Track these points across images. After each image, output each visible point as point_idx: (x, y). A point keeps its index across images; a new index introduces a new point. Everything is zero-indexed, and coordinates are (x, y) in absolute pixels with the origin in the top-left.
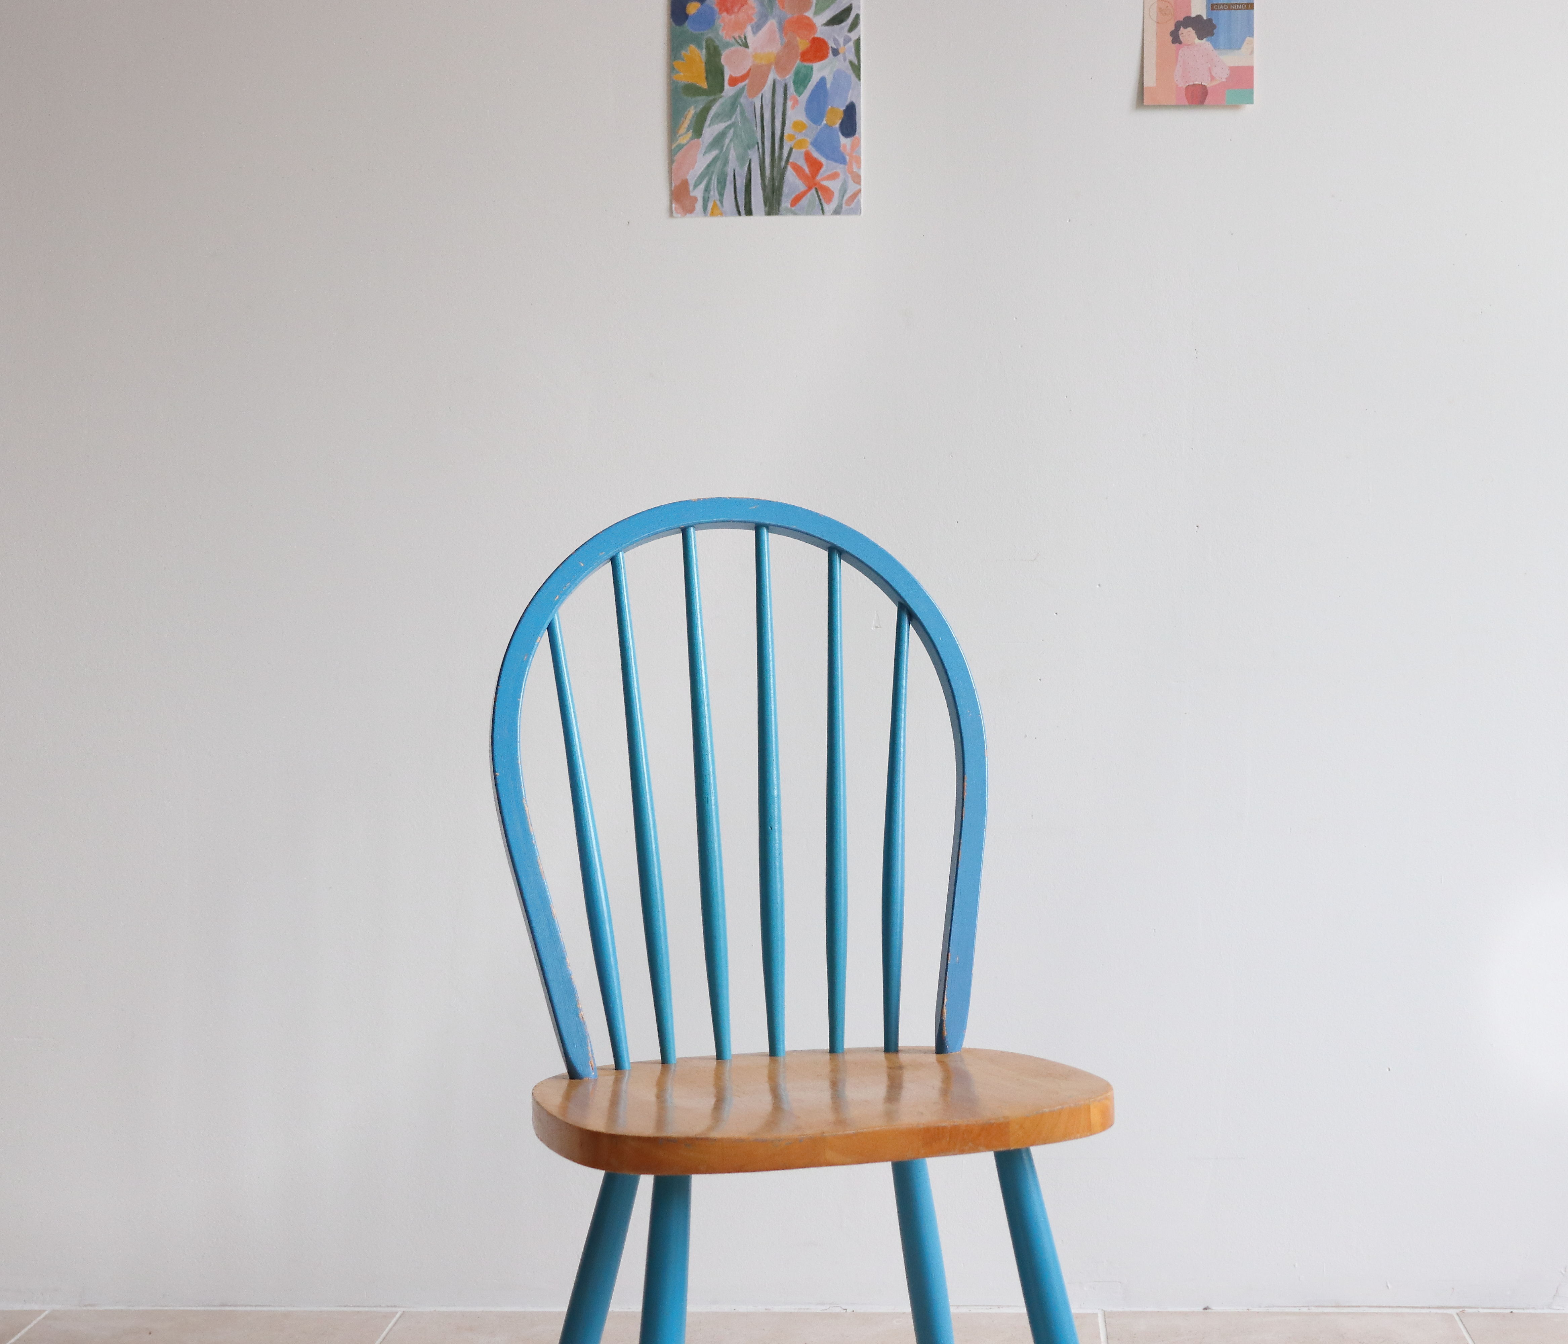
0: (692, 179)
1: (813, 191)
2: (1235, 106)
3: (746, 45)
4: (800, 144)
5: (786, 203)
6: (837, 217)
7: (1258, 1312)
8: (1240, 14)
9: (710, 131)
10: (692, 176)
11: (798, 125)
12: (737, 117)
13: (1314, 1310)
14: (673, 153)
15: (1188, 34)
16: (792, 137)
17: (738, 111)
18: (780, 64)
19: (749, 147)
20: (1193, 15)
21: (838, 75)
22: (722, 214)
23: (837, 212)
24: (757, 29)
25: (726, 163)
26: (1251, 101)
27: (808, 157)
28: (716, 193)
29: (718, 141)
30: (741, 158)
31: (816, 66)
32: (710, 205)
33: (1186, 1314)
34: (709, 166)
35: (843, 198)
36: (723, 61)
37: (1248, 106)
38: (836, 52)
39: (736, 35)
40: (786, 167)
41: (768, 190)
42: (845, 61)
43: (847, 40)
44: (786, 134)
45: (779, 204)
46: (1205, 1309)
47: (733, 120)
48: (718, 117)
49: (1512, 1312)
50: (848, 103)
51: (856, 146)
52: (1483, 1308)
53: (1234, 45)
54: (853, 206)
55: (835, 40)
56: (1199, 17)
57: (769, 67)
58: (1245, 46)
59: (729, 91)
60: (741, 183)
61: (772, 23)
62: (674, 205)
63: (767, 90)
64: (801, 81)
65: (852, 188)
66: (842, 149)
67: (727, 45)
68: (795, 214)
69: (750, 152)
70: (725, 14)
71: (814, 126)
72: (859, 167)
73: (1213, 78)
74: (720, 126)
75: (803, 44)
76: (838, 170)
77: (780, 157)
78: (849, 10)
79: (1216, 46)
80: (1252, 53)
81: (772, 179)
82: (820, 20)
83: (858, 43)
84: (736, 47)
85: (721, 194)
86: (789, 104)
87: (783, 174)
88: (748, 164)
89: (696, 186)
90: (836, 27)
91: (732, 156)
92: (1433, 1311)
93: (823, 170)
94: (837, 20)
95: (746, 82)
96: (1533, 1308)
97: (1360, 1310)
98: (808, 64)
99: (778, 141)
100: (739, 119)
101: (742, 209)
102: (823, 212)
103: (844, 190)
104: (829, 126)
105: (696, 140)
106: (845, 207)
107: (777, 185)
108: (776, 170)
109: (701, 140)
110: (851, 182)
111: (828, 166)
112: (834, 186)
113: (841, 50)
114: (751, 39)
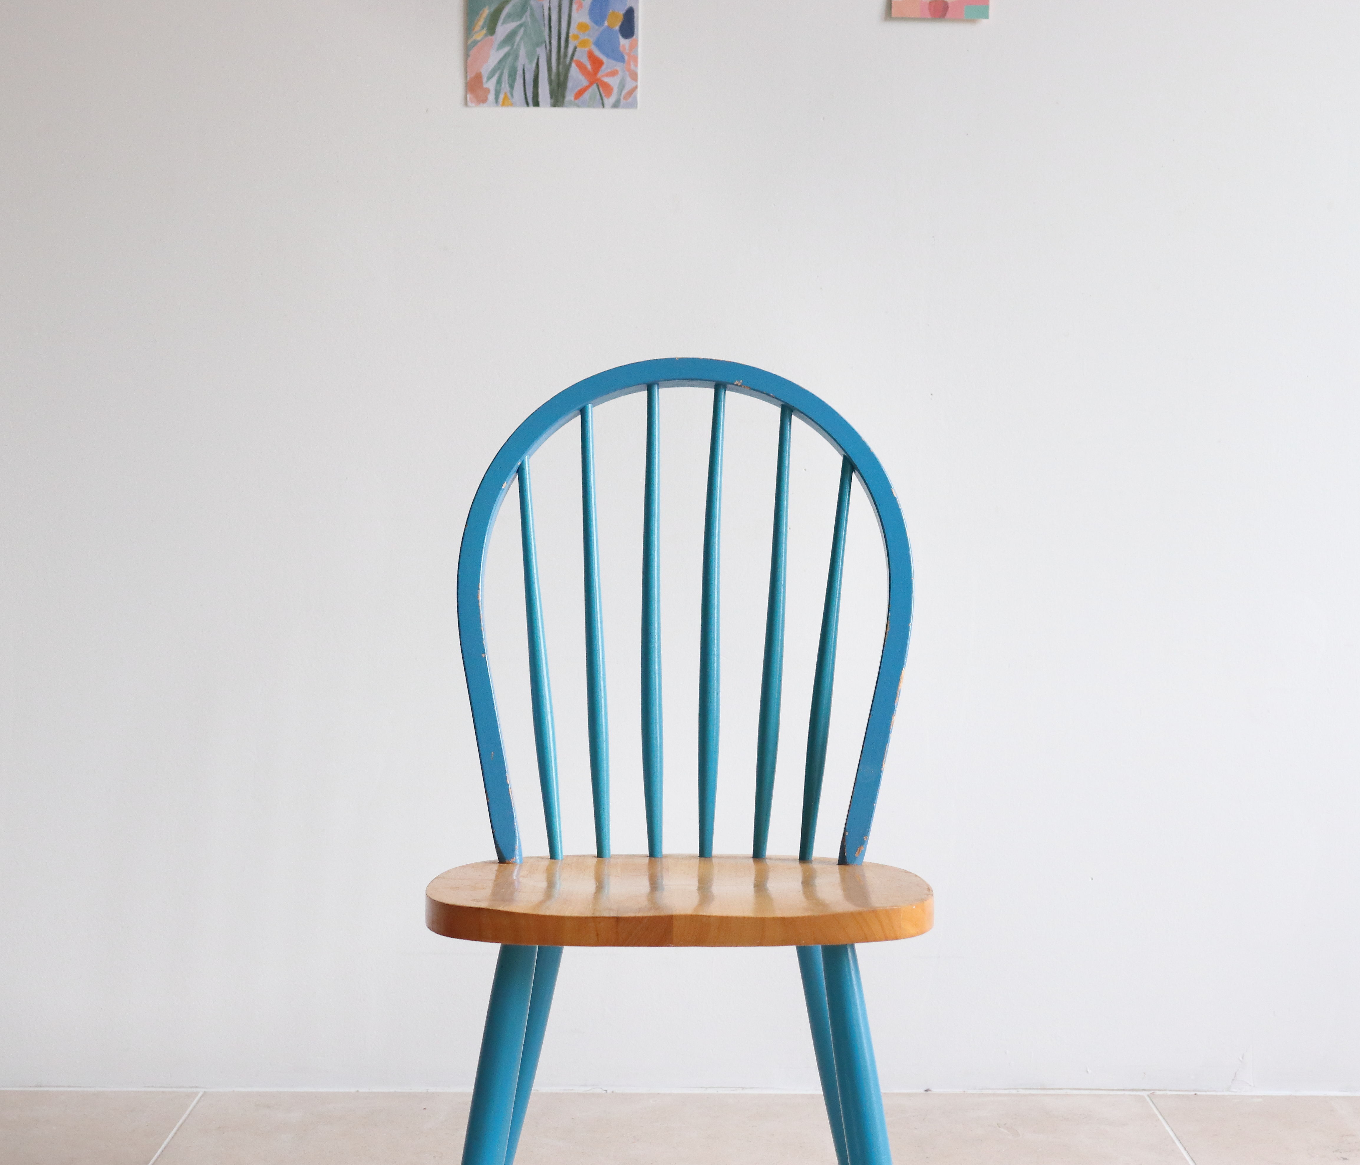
0: (485, 73)
1: (595, 86)
2: (972, 20)
4: (584, 43)
5: (570, 96)
6: (615, 111)
7: (973, 1094)
9: (502, 30)
10: (486, 68)
11: (582, 26)
12: (527, 18)
13: (1022, 1092)
14: (468, 48)
16: (576, 37)
17: (528, 12)
19: (538, 45)
22: (512, 105)
23: (616, 105)
25: (516, 58)
26: (986, 16)
27: (591, 56)
28: (507, 86)
29: (510, 38)
30: (530, 55)
32: (502, 96)
33: (909, 1095)
34: (501, 61)
35: (621, 94)
37: (984, 21)
40: (570, 64)
41: (554, 84)
44: (571, 34)
45: (564, 97)
46: (926, 1091)
47: (524, 19)
48: (510, 17)
49: (1195, 1094)
50: (627, 7)
51: (634, 46)
52: (1170, 1091)
54: (630, 100)
60: (530, 77)
62: (468, 96)
65: (629, 85)
66: (621, 49)
68: (578, 106)
69: (538, 49)
71: (596, 27)
72: (636, 66)
74: (512, 25)
76: (618, 68)
77: (566, 55)
81: (558, 74)
85: (512, 86)
86: (575, 6)
87: (567, 69)
88: (536, 60)
89: (489, 78)
91: (522, 52)
92: (1127, 1093)
93: (604, 67)
96: (1215, 1091)
97: (1063, 1092)
99: (563, 41)
100: (529, 19)
101: (530, 100)
102: (603, 106)
103: (622, 86)
104: (609, 28)
105: (490, 37)
106: (622, 101)
107: (562, 78)
108: (561, 66)
109: (494, 37)
110: (628, 79)
111: (608, 64)
112: (613, 82)
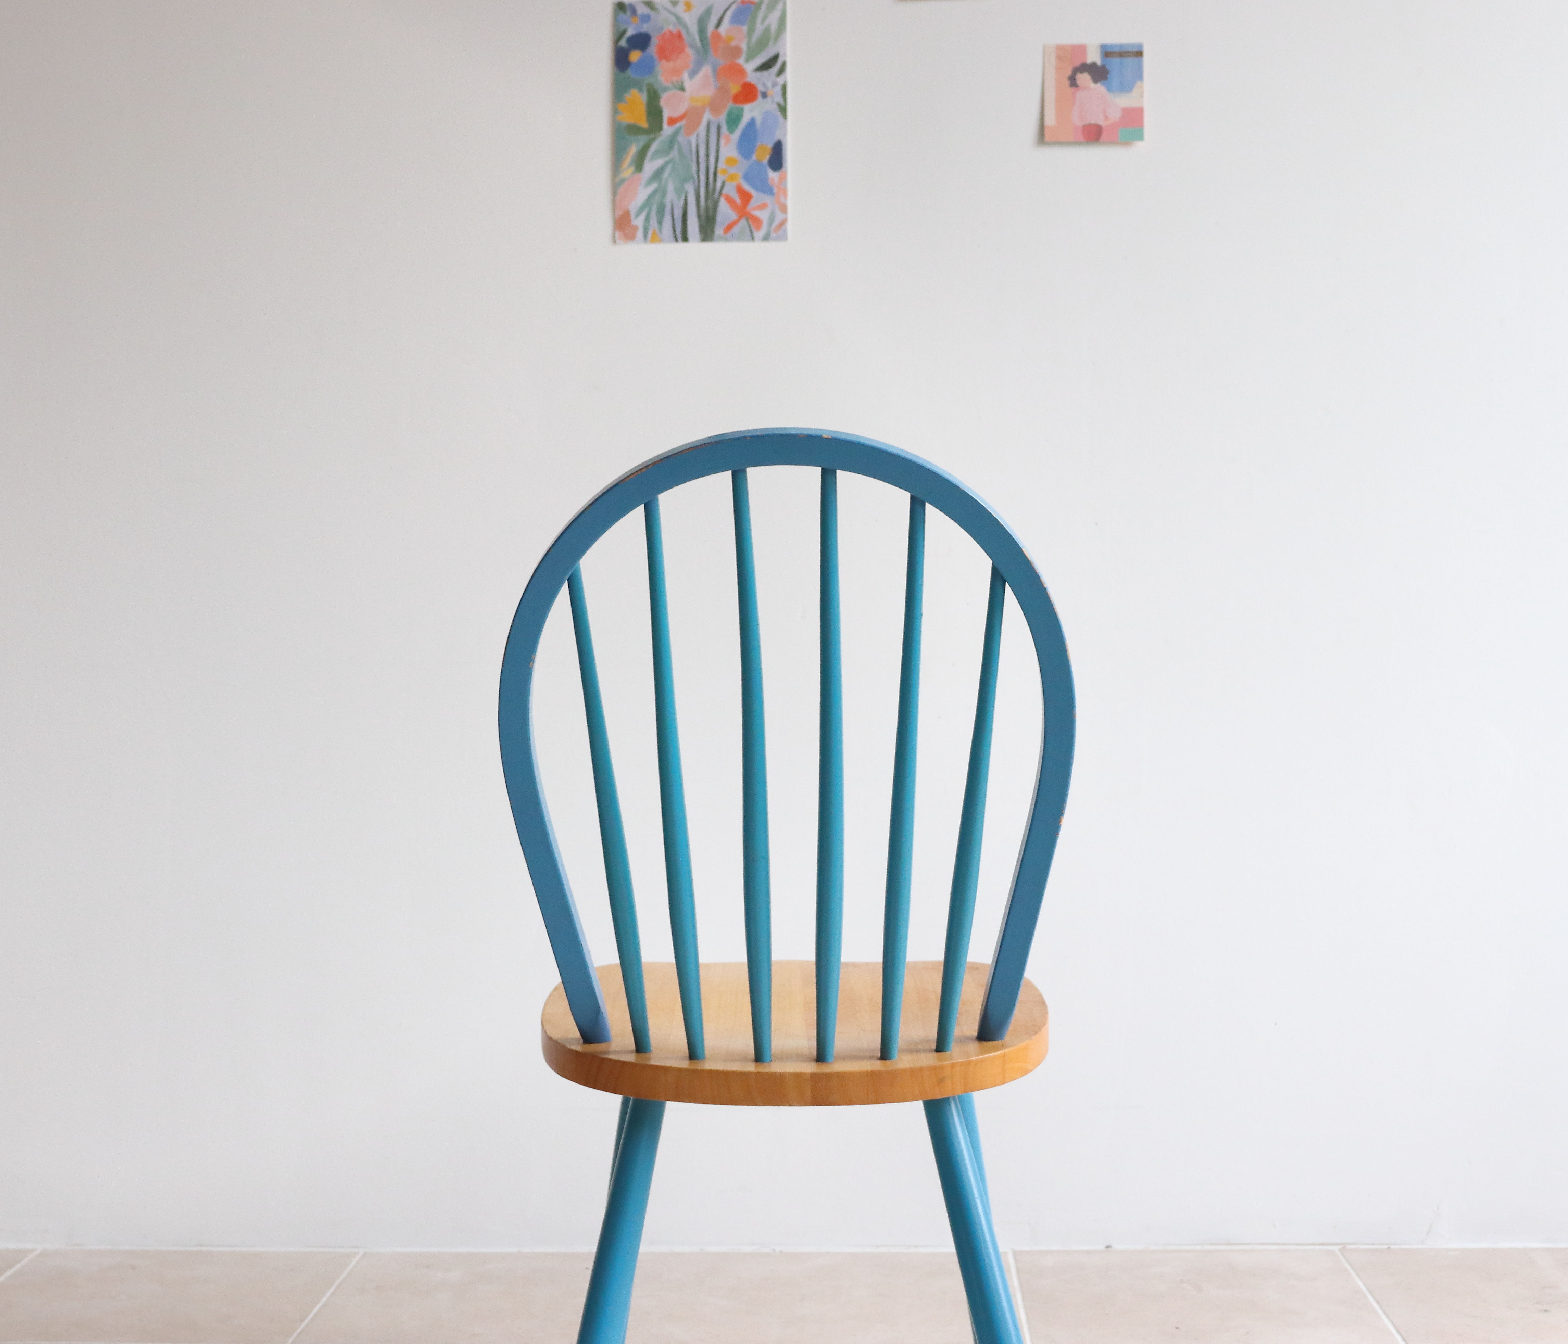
0: (633, 210)
1: (744, 221)
2: (1127, 143)
3: (682, 89)
4: (732, 177)
5: (719, 231)
6: (766, 244)
7: (1156, 1250)
8: (1130, 61)
9: (650, 166)
10: (634, 206)
11: (730, 161)
12: (674, 154)
13: (1208, 1248)
14: (616, 185)
15: (1084, 79)
16: (724, 171)
17: (676, 148)
18: (715, 107)
19: (685, 180)
20: (1089, 61)
21: (766, 115)
22: (661, 241)
23: (766, 238)
24: (693, 74)
25: (664, 194)
26: (1141, 137)
27: (740, 191)
28: (656, 222)
29: (657, 175)
30: (679, 191)
31: (747, 107)
32: (650, 233)
33: (1089, 1252)
34: (649, 197)
35: (771, 227)
36: (662, 103)
37: (1139, 144)
38: (764, 95)
39: (674, 80)
40: (719, 198)
41: (703, 219)
42: (773, 102)
43: (775, 85)
44: (719, 169)
45: (712, 231)
46: (1107, 1247)
47: (671, 155)
48: (657, 153)
49: (1389, 1248)
50: (775, 140)
51: (783, 179)
52: (1364, 1244)
53: (1126, 88)
54: (780, 233)
55: (764, 85)
56: (1094, 65)
57: (703, 109)
58: (1136, 89)
59: (667, 130)
60: (678, 213)
61: (706, 70)
62: (617, 233)
63: (702, 129)
64: (733, 120)
65: (779, 217)
66: (770, 182)
67: (666, 89)
68: (727, 240)
69: (686, 185)
70: (664, 62)
71: (745, 161)
72: (786, 198)
73: (1107, 118)
74: (659, 162)
75: (735, 88)
76: (767, 201)
77: (714, 189)
78: (775, 58)
79: (1109, 89)
80: (1142, 95)
81: (707, 209)
82: (750, 67)
83: (784, 88)
84: (674, 91)
85: (660, 222)
86: (722, 141)
87: (716, 204)
88: (684, 195)
89: (637, 215)
90: (765, 74)
91: (671, 188)
92: (1317, 1247)
93: (753, 201)
94: (766, 66)
95: (683, 122)
96: (1409, 1244)
97: (1250, 1247)
98: (739, 106)
99: (712, 175)
100: (676, 156)
101: (679, 236)
102: (753, 239)
103: (772, 219)
104: (758, 162)
105: (637, 174)
106: (772, 235)
107: (711, 213)
108: (710, 202)
109: (642, 174)
110: (778, 212)
111: (758, 198)
112: (763, 215)
113: (769, 93)
114: (687, 84)
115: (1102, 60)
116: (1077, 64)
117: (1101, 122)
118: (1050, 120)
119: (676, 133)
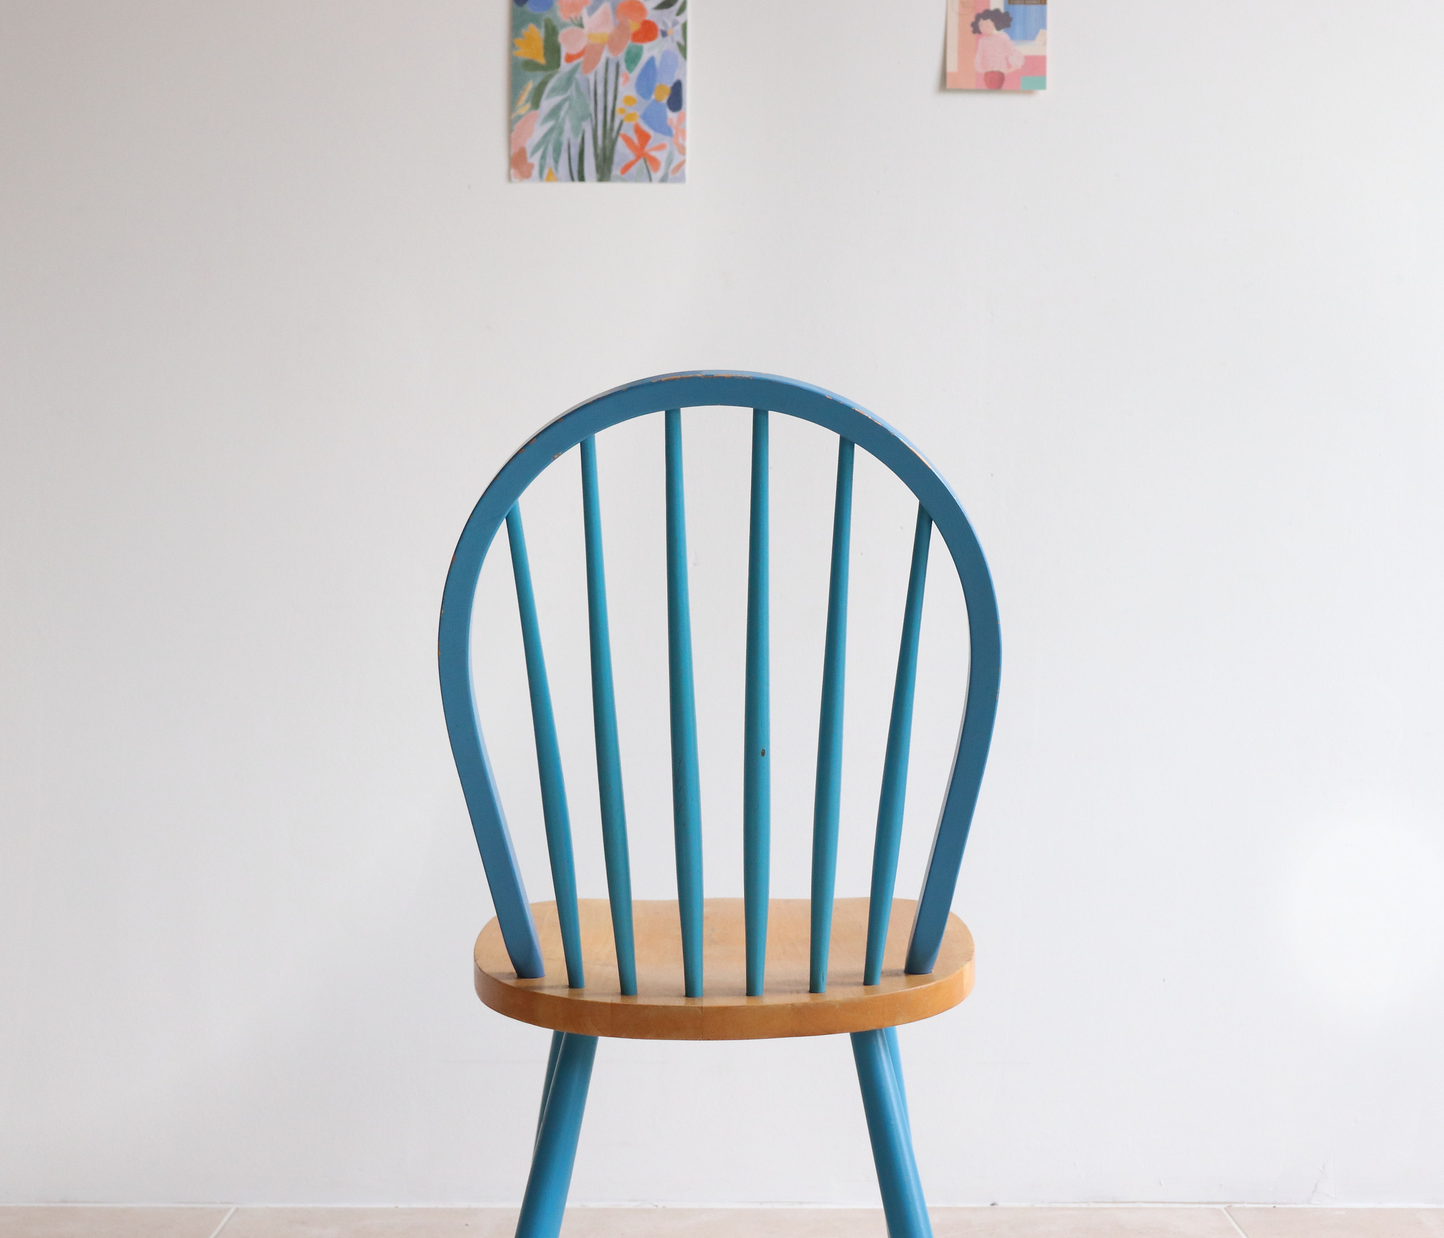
0: (529, 148)
1: (641, 161)
2: (1029, 92)
3: (581, 25)
4: (631, 117)
5: (616, 171)
6: (663, 186)
7: (1042, 1208)
8: (1033, 9)
9: (547, 104)
10: (530, 144)
11: (629, 100)
12: (572, 91)
13: (1093, 1205)
14: (512, 122)
15: (987, 25)
16: (622, 111)
17: (573, 87)
18: (614, 45)
19: (583, 119)
20: (992, 7)
21: (666, 55)
22: (557, 180)
23: (664, 180)
24: (592, 10)
25: (561, 133)
26: (1043, 87)
27: (638, 130)
28: (552, 160)
29: (554, 113)
30: (576, 129)
31: (646, 46)
32: (546, 172)
33: (974, 1209)
34: (545, 135)
35: (669, 168)
36: (561, 39)
37: (1041, 92)
38: (664, 34)
39: (573, 16)
40: (616, 138)
41: (600, 158)
42: (673, 40)
43: (675, 23)
44: (617, 108)
45: (610, 171)
46: (993, 1205)
47: (568, 94)
48: (555, 91)
49: (1274, 1207)
50: (675, 80)
51: (682, 120)
52: (1248, 1203)
53: (1029, 36)
54: (678, 174)
55: (664, 24)
56: (997, 11)
57: (602, 47)
58: (1039, 37)
59: (565, 67)
60: (575, 152)
61: (606, 7)
62: (512, 171)
63: (601, 66)
64: (632, 59)
65: (677, 159)
66: (668, 122)
67: (564, 25)
68: (624, 180)
69: (583, 124)
71: (643, 100)
72: (684, 139)
73: (1009, 66)
74: (556, 99)
75: (634, 26)
76: (666, 142)
77: (612, 129)
79: (1012, 37)
80: (1045, 44)
81: (604, 148)
82: (650, 5)
83: (684, 27)
84: (572, 28)
85: (556, 161)
86: (621, 80)
87: (614, 143)
88: (581, 134)
89: (534, 153)
90: (665, 11)
91: (567, 126)
92: (1203, 1206)
93: (651, 141)
94: (667, 4)
95: (580, 60)
96: (1295, 1203)
97: (1136, 1205)
98: (639, 44)
99: (610, 114)
100: (574, 94)
101: (576, 175)
102: (650, 180)
103: (669, 161)
104: (657, 102)
105: (533, 112)
106: (670, 176)
107: (608, 153)
108: (607, 141)
109: (538, 111)
110: (676, 153)
111: (656, 138)
112: (661, 156)
113: (669, 32)
114: (586, 20)
115: (1005, 7)
116: (981, 10)
117: (1004, 70)
118: (952, 67)
119: (574, 71)
